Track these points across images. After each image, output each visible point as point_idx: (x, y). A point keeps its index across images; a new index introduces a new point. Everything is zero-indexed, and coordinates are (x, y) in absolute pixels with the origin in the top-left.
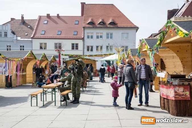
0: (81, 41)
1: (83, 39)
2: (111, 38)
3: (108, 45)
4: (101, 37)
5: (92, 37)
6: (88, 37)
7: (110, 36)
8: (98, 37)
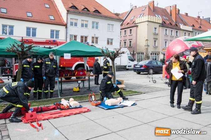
0: (64, 27)
1: (66, 25)
2: (97, 28)
3: (94, 36)
4: (86, 26)
5: (76, 25)
6: (72, 24)
7: (95, 26)
8: (82, 25)
